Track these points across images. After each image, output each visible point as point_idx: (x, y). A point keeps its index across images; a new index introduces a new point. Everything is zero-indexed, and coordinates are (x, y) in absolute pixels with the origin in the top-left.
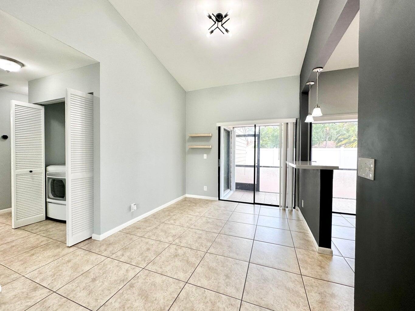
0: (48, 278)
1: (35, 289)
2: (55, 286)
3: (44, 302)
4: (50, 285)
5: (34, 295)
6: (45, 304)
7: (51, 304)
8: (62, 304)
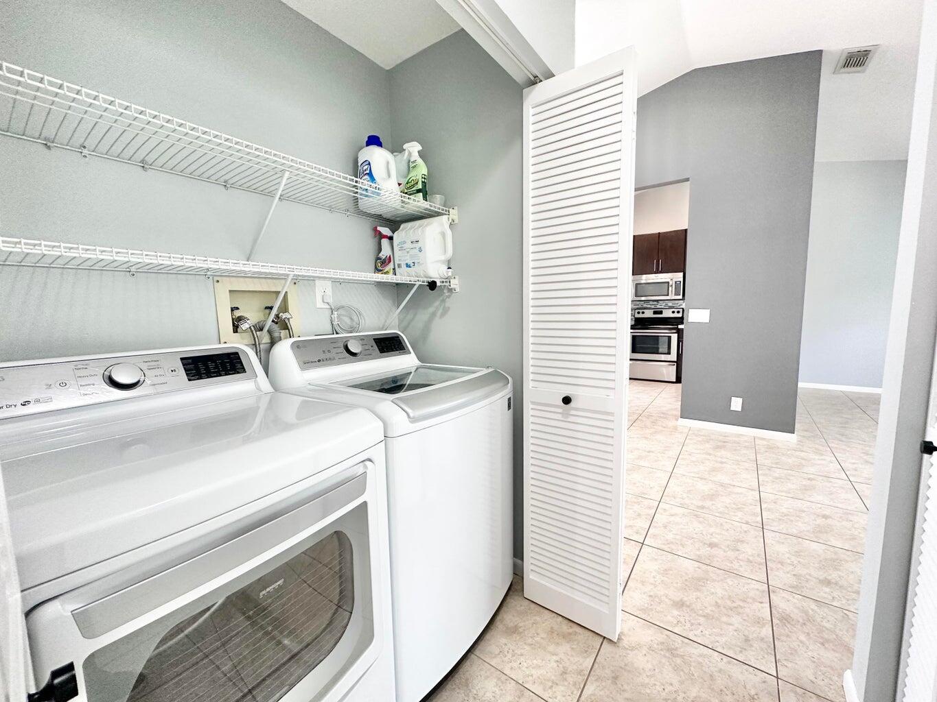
0: (748, 616)
1: (786, 619)
2: (758, 589)
3: (793, 587)
4: (760, 601)
5: (796, 611)
6: (795, 583)
7: (789, 575)
8: (779, 562)
